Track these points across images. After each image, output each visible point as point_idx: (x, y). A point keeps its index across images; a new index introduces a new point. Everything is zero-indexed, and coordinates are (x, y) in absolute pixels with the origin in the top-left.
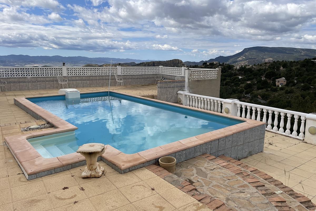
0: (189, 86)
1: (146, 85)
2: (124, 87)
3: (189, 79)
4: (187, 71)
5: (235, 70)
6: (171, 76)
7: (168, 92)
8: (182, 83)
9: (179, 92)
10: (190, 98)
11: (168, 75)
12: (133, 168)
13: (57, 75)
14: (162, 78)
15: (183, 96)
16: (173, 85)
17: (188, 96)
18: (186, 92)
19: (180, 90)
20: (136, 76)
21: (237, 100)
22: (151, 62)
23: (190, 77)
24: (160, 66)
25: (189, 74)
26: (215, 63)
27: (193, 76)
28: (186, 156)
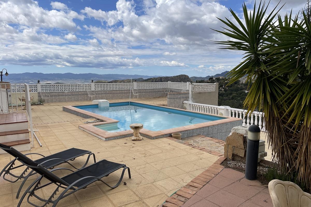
0: (192, 97)
1: (157, 98)
2: (139, 99)
3: (192, 92)
4: (191, 85)
5: (241, 84)
6: (178, 89)
7: (176, 102)
8: (187, 95)
9: (185, 102)
10: (193, 106)
11: (176, 89)
12: (158, 137)
13: (87, 90)
14: (171, 92)
15: (188, 105)
16: (179, 96)
17: (191, 105)
18: (190, 102)
19: (185, 100)
20: (149, 90)
21: (228, 106)
22: (158, 78)
23: (193, 90)
24: (168, 82)
25: (192, 87)
26: (221, 78)
27: (196, 89)
28: (187, 135)
